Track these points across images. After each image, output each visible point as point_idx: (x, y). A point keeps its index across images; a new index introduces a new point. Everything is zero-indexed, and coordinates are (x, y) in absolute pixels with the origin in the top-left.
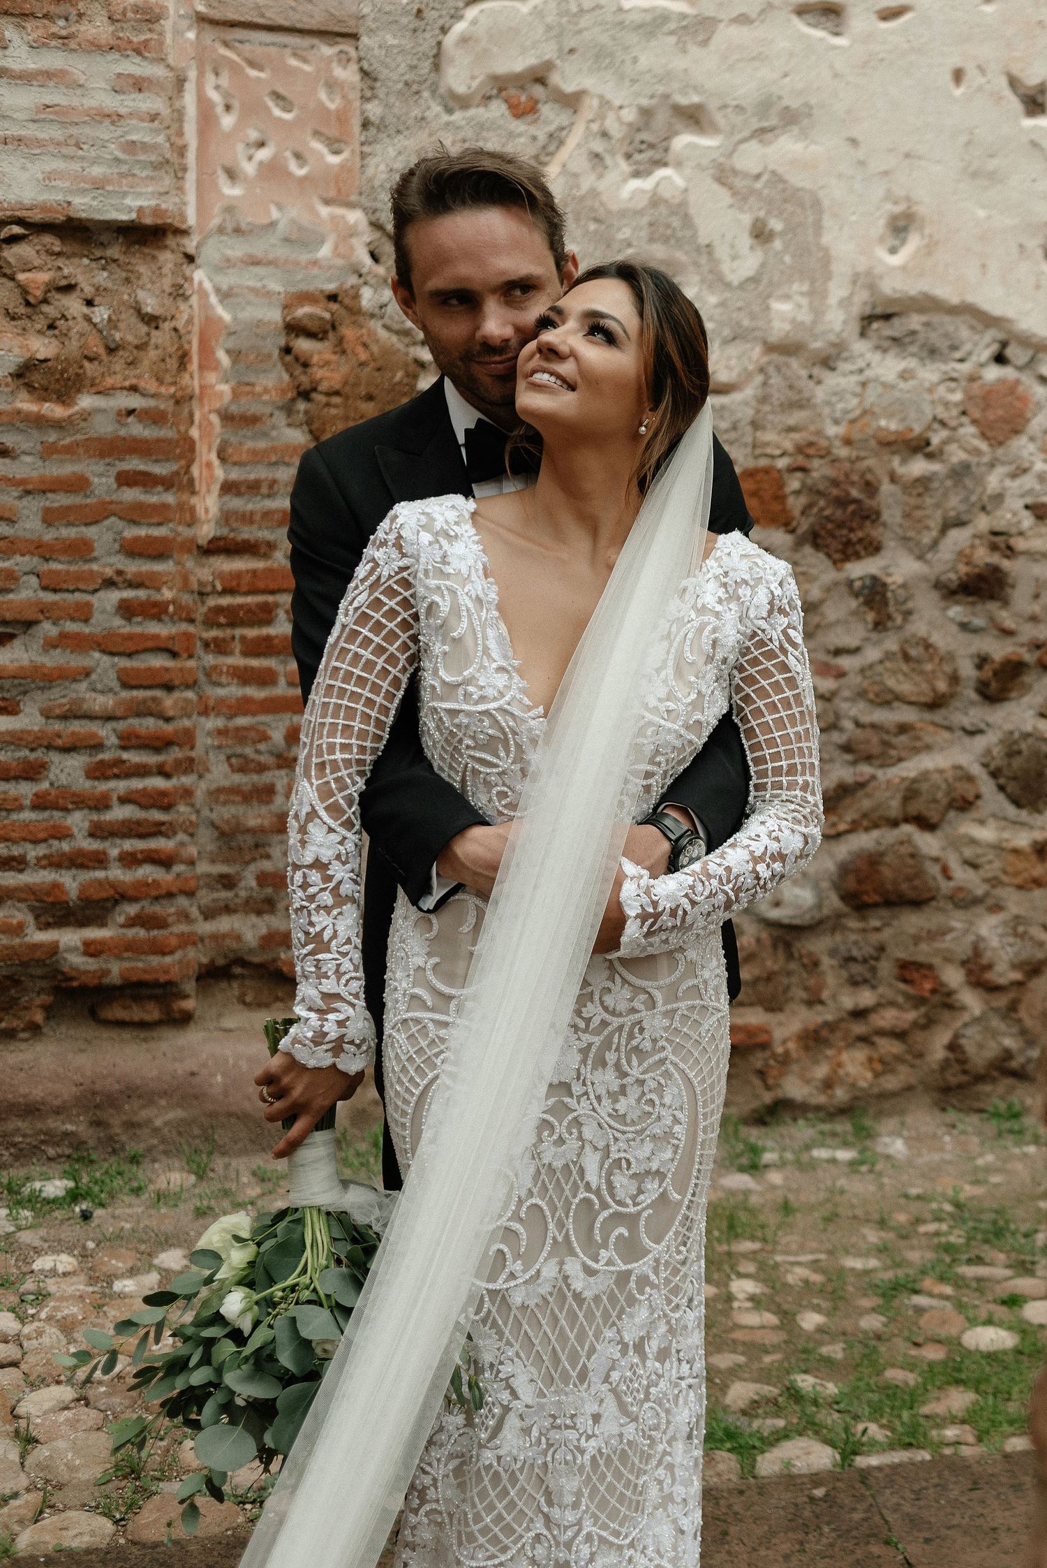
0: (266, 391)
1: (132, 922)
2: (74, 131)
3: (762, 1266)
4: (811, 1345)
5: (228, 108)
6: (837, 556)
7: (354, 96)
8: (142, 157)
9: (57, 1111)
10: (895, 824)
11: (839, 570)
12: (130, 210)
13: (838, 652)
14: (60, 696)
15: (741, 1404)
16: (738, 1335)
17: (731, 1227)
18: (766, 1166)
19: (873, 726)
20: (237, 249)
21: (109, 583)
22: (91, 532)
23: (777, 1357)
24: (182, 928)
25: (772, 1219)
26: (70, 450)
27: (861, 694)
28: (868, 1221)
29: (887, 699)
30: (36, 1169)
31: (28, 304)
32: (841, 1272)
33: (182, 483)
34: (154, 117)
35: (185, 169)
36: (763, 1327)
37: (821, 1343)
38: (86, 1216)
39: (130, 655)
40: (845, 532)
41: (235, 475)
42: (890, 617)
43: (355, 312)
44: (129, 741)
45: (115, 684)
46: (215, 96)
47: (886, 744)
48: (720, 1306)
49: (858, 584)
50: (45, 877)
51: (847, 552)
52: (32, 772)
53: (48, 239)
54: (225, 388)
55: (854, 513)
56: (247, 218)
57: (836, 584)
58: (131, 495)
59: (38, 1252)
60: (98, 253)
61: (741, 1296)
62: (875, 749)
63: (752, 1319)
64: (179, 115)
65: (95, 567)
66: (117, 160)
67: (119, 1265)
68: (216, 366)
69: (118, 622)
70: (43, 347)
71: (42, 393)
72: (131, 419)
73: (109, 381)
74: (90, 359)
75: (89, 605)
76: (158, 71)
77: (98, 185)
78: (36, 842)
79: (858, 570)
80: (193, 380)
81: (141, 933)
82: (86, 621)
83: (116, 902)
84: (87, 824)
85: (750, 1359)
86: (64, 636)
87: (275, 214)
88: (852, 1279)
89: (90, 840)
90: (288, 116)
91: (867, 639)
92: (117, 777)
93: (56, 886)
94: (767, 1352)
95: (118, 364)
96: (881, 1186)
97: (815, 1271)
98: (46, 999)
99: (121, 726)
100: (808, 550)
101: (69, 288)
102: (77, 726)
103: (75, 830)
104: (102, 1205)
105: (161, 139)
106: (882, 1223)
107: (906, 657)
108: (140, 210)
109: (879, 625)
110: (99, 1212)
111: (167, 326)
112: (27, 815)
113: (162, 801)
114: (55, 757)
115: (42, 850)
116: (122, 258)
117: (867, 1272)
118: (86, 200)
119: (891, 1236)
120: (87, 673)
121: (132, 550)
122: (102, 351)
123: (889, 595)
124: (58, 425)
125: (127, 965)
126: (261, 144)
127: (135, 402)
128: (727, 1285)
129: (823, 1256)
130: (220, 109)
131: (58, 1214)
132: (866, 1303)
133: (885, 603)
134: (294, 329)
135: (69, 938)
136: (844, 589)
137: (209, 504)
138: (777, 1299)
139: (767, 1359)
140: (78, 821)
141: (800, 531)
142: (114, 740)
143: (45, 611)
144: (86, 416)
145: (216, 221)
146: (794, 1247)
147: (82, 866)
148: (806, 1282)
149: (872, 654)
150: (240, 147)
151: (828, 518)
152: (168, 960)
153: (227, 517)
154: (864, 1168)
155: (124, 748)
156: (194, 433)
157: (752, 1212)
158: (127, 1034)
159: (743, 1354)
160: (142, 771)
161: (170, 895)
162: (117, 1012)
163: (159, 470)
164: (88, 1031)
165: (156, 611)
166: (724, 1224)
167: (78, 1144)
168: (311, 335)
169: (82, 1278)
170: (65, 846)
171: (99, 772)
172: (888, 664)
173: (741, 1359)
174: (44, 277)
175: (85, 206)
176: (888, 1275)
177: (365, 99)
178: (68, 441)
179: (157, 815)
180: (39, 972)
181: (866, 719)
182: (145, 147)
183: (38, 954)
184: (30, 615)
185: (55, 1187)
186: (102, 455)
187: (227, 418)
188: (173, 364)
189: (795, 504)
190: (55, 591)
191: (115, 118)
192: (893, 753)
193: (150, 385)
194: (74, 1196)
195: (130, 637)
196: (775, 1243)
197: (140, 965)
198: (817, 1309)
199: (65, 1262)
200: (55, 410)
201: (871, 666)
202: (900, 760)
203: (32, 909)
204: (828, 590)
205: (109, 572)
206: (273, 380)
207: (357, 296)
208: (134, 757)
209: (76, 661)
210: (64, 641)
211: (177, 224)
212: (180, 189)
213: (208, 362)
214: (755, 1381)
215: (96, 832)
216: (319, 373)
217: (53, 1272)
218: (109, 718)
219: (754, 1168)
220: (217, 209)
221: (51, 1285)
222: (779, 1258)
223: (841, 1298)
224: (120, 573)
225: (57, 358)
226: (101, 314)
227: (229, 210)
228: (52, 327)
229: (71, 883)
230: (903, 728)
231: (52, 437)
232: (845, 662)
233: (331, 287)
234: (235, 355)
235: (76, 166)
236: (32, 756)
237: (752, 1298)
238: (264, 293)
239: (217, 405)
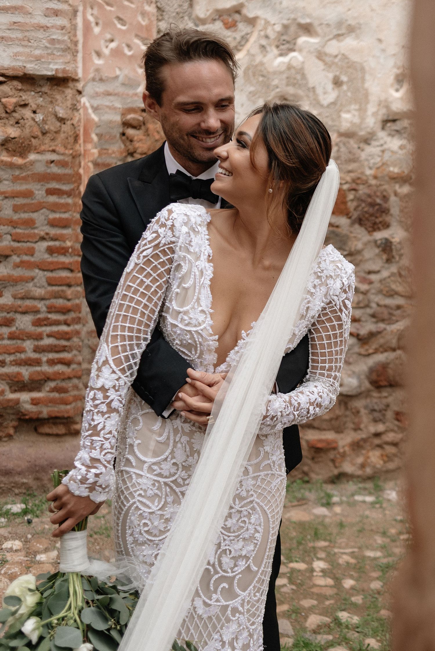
0: (114, 152)
1: (53, 390)
2: (27, 34)
3: (329, 554)
4: (347, 597)
5: (97, 24)
6: (370, 229)
7: (154, 19)
8: (57, 46)
9: (19, 474)
10: (394, 350)
11: (371, 235)
12: (52, 70)
13: (370, 273)
14: (20, 289)
15: (313, 627)
16: (315, 590)
17: (316, 534)
18: (334, 504)
19: (386, 306)
20: (101, 88)
21: (43, 239)
22: (34, 216)
23: (332, 602)
24: (75, 393)
25: (335, 530)
26: (25, 179)
27: (380, 292)
28: (378, 532)
29: (392, 294)
30: (10, 499)
31: (7, 112)
32: (364, 558)
33: (75, 194)
34: (63, 28)
35: (77, 52)
36: (326, 586)
37: (353, 595)
38: (29, 522)
39: (52, 271)
40: (373, 218)
42: (393, 257)
44: (51, 309)
45: (45, 284)
46: (91, 19)
47: (391, 314)
48: (307, 575)
49: (379, 242)
50: (15, 369)
51: (375, 227)
52: (8, 323)
53: (15, 83)
54: (95, 151)
55: (378, 210)
56: (105, 74)
57: (369, 242)
58: (52, 199)
59: (6, 539)
60: (38, 90)
61: (318, 569)
62: (386, 316)
63: (321, 582)
64: (74, 27)
65: (36, 231)
66: (46, 47)
67: (41, 547)
68: (91, 141)
69: (46, 256)
70: (13, 132)
71: (13, 153)
72: (52, 165)
73: (43, 148)
74: (34, 138)
75: (33, 248)
76: (64, 7)
77: (38, 59)
78: (10, 354)
79: (379, 235)
80: (80, 147)
81: (56, 395)
82: (32, 255)
83: (46, 381)
84: (32, 346)
85: (319, 603)
86: (22, 262)
87: (118, 72)
88: (368, 562)
89: (34, 353)
90: (124, 28)
91: (383, 267)
92: (46, 325)
93: (19, 374)
94: (327, 599)
95: (47, 140)
96: (385, 515)
97: (352, 557)
98: (15, 423)
99: (48, 302)
100: (357, 226)
101: (25, 105)
102: (28, 303)
103: (27, 349)
104: (37, 516)
105: (66, 38)
106: (384, 534)
107: (400, 275)
108: (57, 70)
109: (388, 261)
110: (35, 520)
111: (69, 123)
112: (6, 342)
113: (66, 336)
114: (18, 316)
115: (12, 358)
116: (49, 92)
117: (375, 559)
118: (32, 65)
119: (387, 540)
120: (33, 279)
121: (53, 224)
122: (40, 134)
123: (393, 247)
124: (20, 167)
125: (50, 409)
126: (112, 41)
127: (54, 157)
128: (311, 564)
129: (356, 550)
130: (93, 24)
131: (18, 520)
132: (375, 575)
133: (391, 250)
134: (127, 124)
135: (25, 397)
136: (373, 244)
138: (334, 571)
139: (327, 603)
140: (29, 345)
141: (353, 218)
142: (44, 309)
143: (14, 251)
144: (32, 163)
145: (91, 76)
146: (343, 544)
147: (30, 365)
148: (348, 563)
149: (385, 274)
150: (102, 42)
151: (366, 212)
152: (68, 407)
154: (377, 506)
155: (49, 312)
156: (81, 171)
157: (325, 527)
158: (51, 439)
159: (316, 600)
160: (57, 323)
161: (69, 378)
162: (46, 429)
163: (65, 188)
164: (33, 437)
165: (63, 251)
166: (313, 533)
167: (28, 488)
168: (134, 127)
169: (23, 553)
170: (23, 356)
171: (38, 323)
172: (392, 278)
173: (315, 602)
174: (13, 100)
175: (32, 68)
176: (385, 561)
177: (159, 20)
178: (24, 174)
179: (63, 343)
180: (11, 411)
181: (382, 303)
182: (59, 42)
183: (11, 404)
184: (7, 252)
185: (17, 508)
186: (39, 181)
187: (96, 164)
188: (71, 140)
189: (351, 206)
190: (18, 242)
191: (45, 28)
192: (394, 318)
193: (61, 150)
194: (25, 512)
195: (52, 263)
196: (335, 542)
197: (56, 409)
198: (351, 577)
199: (17, 544)
200: (18, 160)
201: (385, 279)
202: (397, 321)
203: (8, 384)
204: (365, 244)
205: (42, 234)
206: (117, 147)
208: (54, 317)
209: (28, 273)
210: (22, 264)
211: (73, 76)
212: (75, 61)
213: (87, 139)
214: (320, 614)
215: (37, 350)
216: (137, 145)
217: (11, 550)
218: (42, 299)
219: (328, 504)
220: (92, 70)
221: (9, 557)
222: (336, 550)
223: (364, 572)
224: (47, 234)
225: (20, 137)
226: (39, 117)
227: (97, 70)
228: (17, 123)
229: (26, 372)
230: (399, 307)
231: (17, 173)
232: (373, 277)
234: (100, 136)
235: (27, 50)
236: (8, 316)
237: (323, 571)
238: (113, 108)
239: (91, 159)
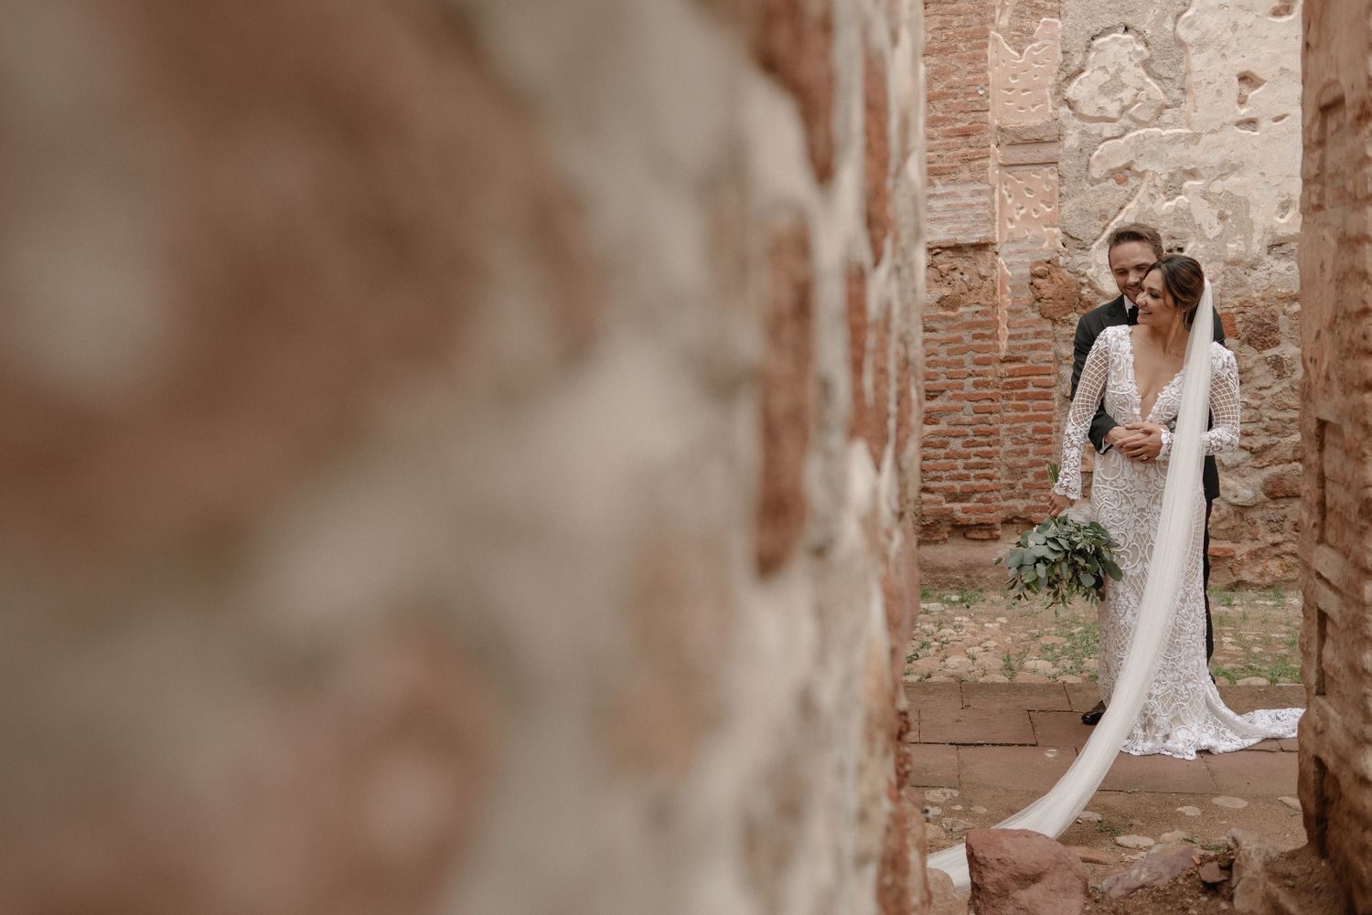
0: (1024, 300)
1: (980, 500)
2: (958, 213)
5: (1010, 196)
6: (1260, 348)
7: (1056, 184)
8: (981, 219)
9: (953, 571)
11: (1260, 353)
12: (977, 238)
13: (1261, 389)
14: (953, 417)
19: (1278, 420)
20: (1013, 248)
21: (970, 375)
22: (963, 357)
24: (996, 503)
26: (956, 328)
27: (1271, 406)
29: (1284, 408)
30: (947, 591)
31: (942, 276)
33: (994, 337)
34: (984, 204)
35: (995, 221)
38: (968, 606)
39: (977, 401)
40: (1262, 337)
41: (1013, 332)
42: (1284, 373)
43: (1057, 266)
44: (977, 433)
45: (972, 412)
46: (1006, 193)
47: (1284, 427)
49: (1269, 359)
50: (949, 483)
51: (1263, 346)
52: (944, 445)
53: (948, 252)
54: (1010, 300)
55: (1267, 329)
56: (1016, 236)
57: (1259, 359)
58: (978, 342)
60: (966, 255)
62: (1279, 429)
64: (993, 201)
65: (965, 369)
66: (972, 221)
68: (1007, 292)
69: (973, 389)
70: (946, 291)
71: (946, 308)
72: (977, 314)
73: (969, 302)
74: (963, 294)
75: (963, 383)
76: (986, 187)
77: (966, 231)
78: (946, 470)
79: (1269, 353)
80: (998, 298)
81: (982, 504)
82: (962, 389)
83: (973, 493)
84: (963, 464)
86: (954, 395)
87: (1027, 233)
89: (964, 470)
90: (1031, 196)
91: (1274, 383)
92: (973, 446)
93: (953, 487)
95: (972, 295)
98: (949, 529)
99: (974, 427)
100: (1246, 346)
101: (955, 269)
102: (959, 428)
103: (959, 466)
104: (974, 603)
105: (987, 211)
107: (1292, 389)
108: (979, 238)
109: (1280, 376)
110: (973, 605)
111: (989, 279)
112: (943, 461)
113: (989, 455)
114: (952, 440)
115: (948, 474)
116: (973, 256)
118: (962, 237)
120: (963, 408)
121: (978, 363)
122: (967, 291)
123: (1284, 363)
124: (952, 319)
125: (977, 516)
126: (1022, 208)
127: (978, 308)
130: (1007, 197)
131: (958, 605)
133: (1282, 366)
134: (1035, 275)
135: (957, 506)
136: (1263, 362)
137: (1004, 344)
140: (960, 463)
141: (1242, 338)
142: (972, 433)
143: (948, 386)
144: (962, 314)
145: (1006, 238)
147: (961, 479)
149: (1276, 389)
150: (1015, 210)
151: (1255, 332)
152: (992, 515)
153: (1010, 348)
155: (975, 436)
156: (999, 318)
158: (977, 543)
160: (982, 444)
161: (992, 491)
162: (973, 534)
163: (987, 332)
164: (963, 541)
165: (986, 385)
167: (961, 584)
168: (1041, 277)
169: (973, 622)
170: (955, 472)
171: (967, 445)
172: (1283, 393)
174: (947, 266)
175: (962, 239)
177: (1060, 185)
178: (956, 324)
179: (987, 461)
181: (1275, 417)
182: (981, 215)
183: (947, 512)
184: (943, 388)
186: (967, 328)
187: (1010, 311)
188: (991, 293)
189: (1240, 327)
190: (951, 379)
191: (971, 206)
193: (983, 301)
194: (962, 601)
195: (977, 395)
197: (982, 516)
200: (952, 314)
201: (1276, 394)
203: (944, 495)
204: (1255, 362)
205: (970, 371)
206: (1027, 295)
207: (1058, 260)
208: (979, 439)
209: (959, 404)
210: (955, 397)
211: (992, 241)
212: (994, 229)
213: (1004, 291)
215: (966, 467)
216: (1043, 291)
218: (970, 425)
220: (1006, 234)
224: (973, 371)
225: (951, 295)
226: (966, 277)
227: (1011, 234)
228: (949, 283)
229: (958, 486)
231: (950, 323)
233: (1047, 258)
234: (1013, 287)
235: (958, 225)
236: (944, 439)
238: (1023, 263)
239: (1006, 307)
